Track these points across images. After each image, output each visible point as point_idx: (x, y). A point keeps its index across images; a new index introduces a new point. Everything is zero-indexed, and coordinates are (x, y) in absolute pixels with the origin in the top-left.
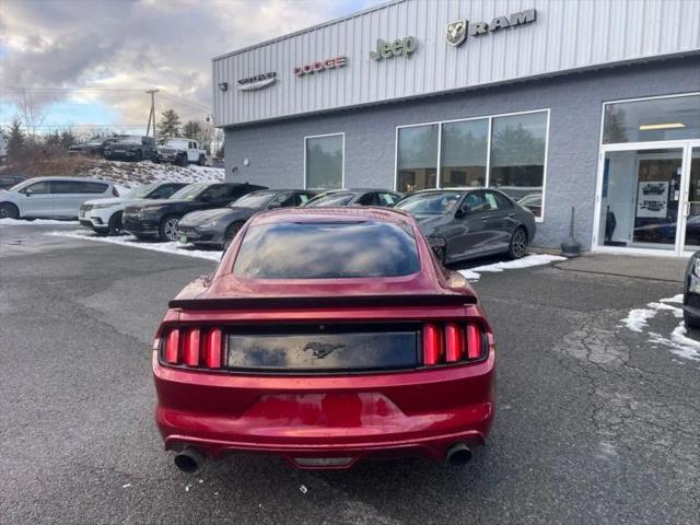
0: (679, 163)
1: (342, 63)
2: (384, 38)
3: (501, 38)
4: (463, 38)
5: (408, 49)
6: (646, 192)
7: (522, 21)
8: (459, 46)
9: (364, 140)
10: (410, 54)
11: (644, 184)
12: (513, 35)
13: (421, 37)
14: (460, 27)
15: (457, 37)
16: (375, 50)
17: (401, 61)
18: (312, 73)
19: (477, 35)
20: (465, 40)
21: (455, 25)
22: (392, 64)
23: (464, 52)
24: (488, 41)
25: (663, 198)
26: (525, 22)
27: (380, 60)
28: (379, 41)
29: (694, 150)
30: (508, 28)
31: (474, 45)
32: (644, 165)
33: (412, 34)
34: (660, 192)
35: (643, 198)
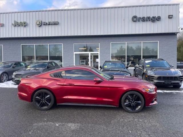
0: (88, 56)
1: (2, 25)
2: (16, 20)
3: (50, 26)
4: (40, 25)
5: (25, 25)
6: (81, 62)
7: (55, 24)
8: (39, 26)
9: (10, 47)
10: (25, 26)
11: (81, 60)
12: (53, 26)
13: (28, 22)
14: (40, 22)
15: (39, 24)
16: (14, 23)
17: (22, 28)
19: (44, 25)
20: (41, 25)
21: (38, 21)
22: (19, 28)
23: (41, 28)
24: (47, 27)
25: (84, 63)
26: (56, 24)
27: (15, 26)
28: (15, 21)
29: (91, 54)
30: (52, 24)
31: (43, 27)
32: (80, 56)
33: (25, 21)
34: (84, 62)
35: (81, 63)
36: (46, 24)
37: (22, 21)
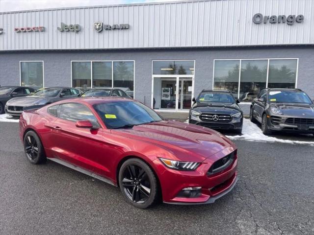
0: (175, 82)
1: (43, 30)
2: (64, 22)
3: (116, 32)
4: (101, 29)
5: (77, 29)
6: (164, 91)
7: (124, 28)
8: (100, 32)
9: (54, 65)
10: (77, 32)
11: (163, 89)
12: (121, 32)
13: (82, 25)
14: (100, 25)
15: (99, 29)
16: (60, 27)
17: (73, 34)
18: (25, 32)
19: (107, 29)
20: (102, 30)
21: (98, 24)
22: (69, 34)
23: (101, 35)
24: (111, 33)
25: (169, 93)
26: (125, 28)
27: (63, 31)
28: (62, 23)
29: (180, 78)
30: (119, 29)
31: (106, 33)
32: (163, 81)
33: (78, 23)
34: (168, 91)
35: (163, 93)
36: (109, 28)
37: (73, 24)
